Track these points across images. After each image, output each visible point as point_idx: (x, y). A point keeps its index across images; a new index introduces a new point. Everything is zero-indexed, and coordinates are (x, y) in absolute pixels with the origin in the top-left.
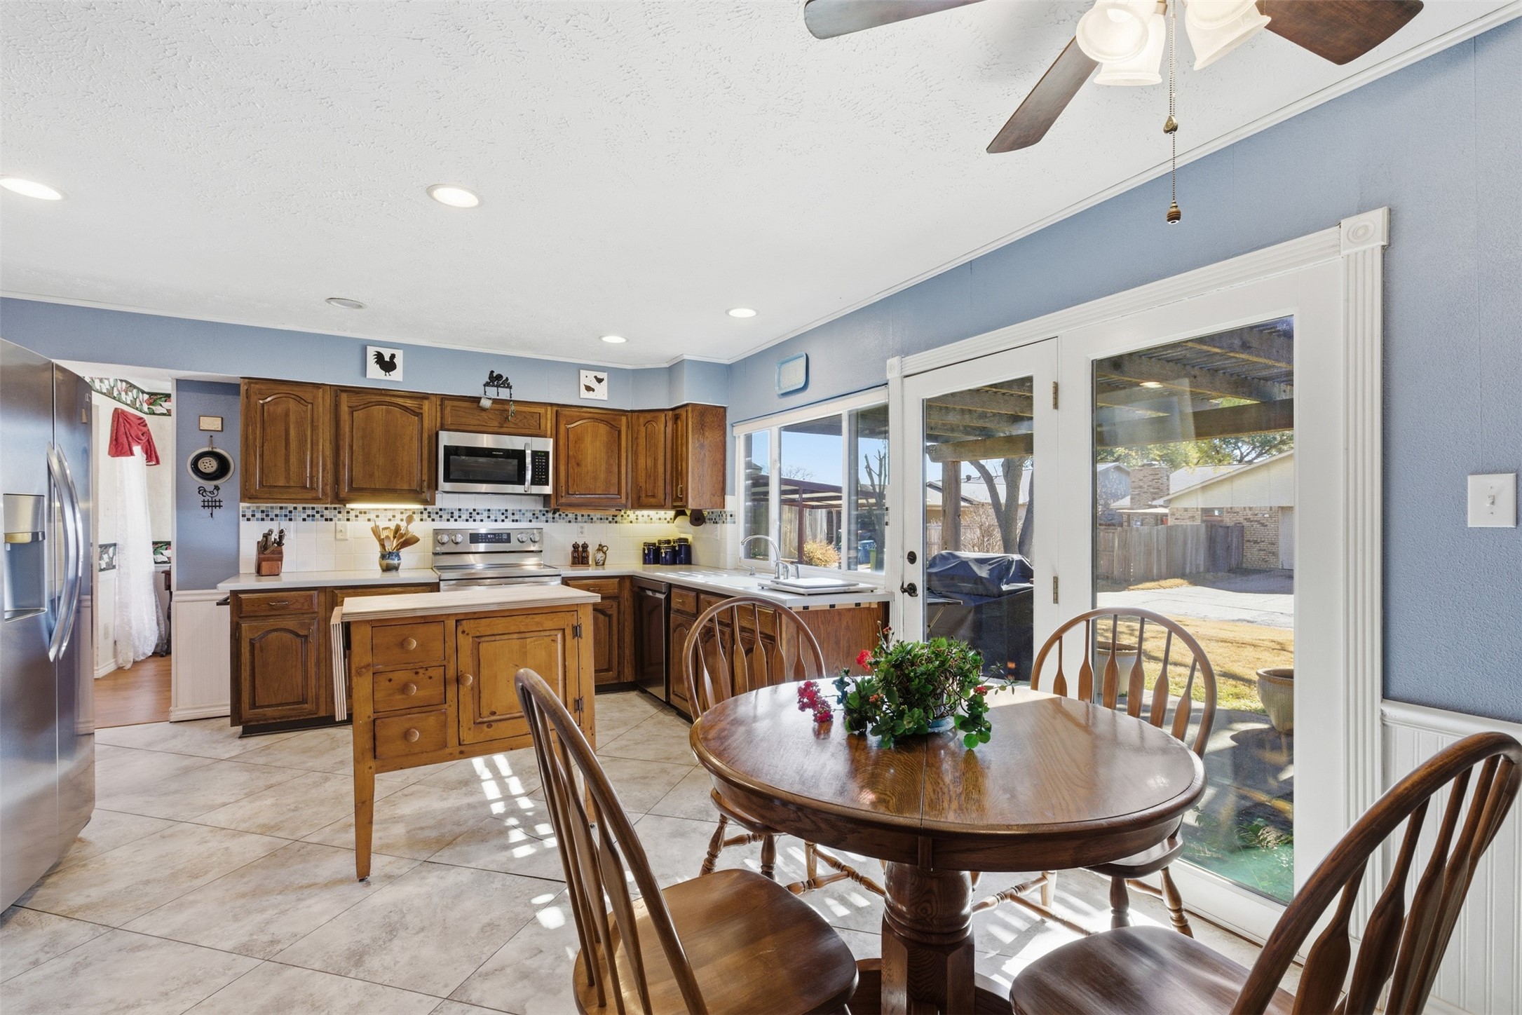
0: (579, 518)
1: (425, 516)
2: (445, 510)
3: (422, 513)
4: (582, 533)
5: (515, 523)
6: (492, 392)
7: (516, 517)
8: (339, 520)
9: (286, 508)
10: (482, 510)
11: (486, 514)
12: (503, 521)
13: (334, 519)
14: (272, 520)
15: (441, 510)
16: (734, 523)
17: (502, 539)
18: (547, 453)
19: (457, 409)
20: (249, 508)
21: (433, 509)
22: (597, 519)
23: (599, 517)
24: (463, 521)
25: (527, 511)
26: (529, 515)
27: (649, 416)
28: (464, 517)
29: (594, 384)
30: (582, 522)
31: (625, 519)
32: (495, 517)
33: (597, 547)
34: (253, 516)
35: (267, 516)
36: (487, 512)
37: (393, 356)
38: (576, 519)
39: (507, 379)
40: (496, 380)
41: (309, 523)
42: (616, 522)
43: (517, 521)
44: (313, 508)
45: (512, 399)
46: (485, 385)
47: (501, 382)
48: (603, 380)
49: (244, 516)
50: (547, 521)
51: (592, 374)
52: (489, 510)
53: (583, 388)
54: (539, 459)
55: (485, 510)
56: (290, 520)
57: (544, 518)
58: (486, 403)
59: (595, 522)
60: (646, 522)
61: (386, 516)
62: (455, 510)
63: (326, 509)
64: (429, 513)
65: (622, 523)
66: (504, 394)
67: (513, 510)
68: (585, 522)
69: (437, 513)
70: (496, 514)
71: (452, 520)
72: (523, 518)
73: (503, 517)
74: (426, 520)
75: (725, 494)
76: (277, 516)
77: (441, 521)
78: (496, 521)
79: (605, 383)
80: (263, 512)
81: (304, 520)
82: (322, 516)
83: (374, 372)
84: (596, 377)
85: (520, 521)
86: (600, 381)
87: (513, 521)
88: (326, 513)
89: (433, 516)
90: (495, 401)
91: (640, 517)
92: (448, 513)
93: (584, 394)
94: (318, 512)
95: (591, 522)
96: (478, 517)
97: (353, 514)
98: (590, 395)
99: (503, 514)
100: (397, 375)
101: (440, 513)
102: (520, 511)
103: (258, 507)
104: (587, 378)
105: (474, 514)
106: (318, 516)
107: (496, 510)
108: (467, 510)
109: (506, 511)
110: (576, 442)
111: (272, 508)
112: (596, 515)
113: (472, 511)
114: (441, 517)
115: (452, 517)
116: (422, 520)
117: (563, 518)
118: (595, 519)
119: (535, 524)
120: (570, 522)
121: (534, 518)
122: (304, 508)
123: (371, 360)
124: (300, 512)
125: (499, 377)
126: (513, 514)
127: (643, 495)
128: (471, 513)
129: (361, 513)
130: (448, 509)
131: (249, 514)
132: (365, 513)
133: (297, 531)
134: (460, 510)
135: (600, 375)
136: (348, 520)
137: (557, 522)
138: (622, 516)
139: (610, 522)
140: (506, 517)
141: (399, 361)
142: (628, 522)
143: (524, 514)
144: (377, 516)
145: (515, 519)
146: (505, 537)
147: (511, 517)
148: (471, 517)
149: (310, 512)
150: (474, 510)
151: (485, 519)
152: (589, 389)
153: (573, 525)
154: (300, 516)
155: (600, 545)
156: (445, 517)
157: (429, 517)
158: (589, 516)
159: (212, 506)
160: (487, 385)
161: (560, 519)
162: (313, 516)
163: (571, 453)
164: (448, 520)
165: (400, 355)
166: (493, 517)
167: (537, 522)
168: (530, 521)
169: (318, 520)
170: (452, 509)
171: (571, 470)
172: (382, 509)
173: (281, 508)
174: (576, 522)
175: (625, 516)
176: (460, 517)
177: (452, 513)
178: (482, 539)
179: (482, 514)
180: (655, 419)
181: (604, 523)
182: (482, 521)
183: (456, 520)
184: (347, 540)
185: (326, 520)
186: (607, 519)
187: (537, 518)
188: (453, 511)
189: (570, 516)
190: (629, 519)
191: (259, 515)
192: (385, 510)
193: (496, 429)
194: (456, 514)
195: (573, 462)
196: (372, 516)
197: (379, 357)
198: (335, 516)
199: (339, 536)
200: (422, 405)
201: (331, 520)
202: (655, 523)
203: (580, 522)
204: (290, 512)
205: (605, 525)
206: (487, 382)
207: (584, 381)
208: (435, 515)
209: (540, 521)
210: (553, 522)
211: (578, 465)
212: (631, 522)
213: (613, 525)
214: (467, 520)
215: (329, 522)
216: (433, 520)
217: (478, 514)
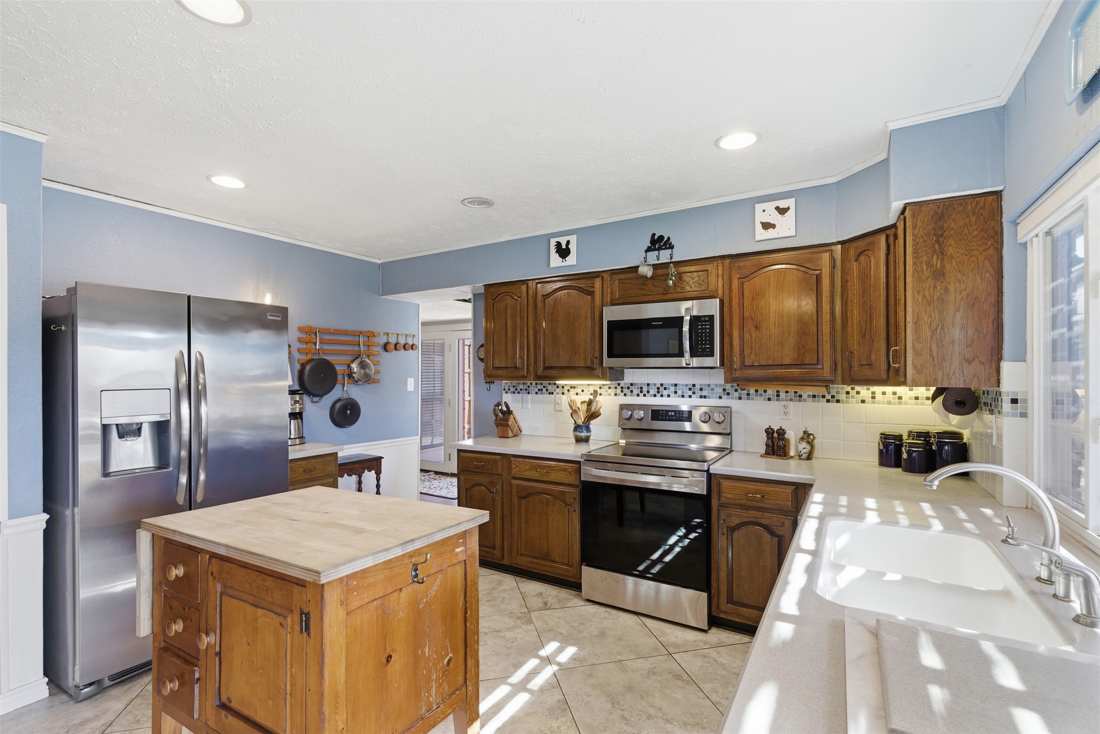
0: (782, 395)
1: (619, 391)
2: (635, 384)
3: (616, 388)
4: (786, 414)
5: (703, 399)
6: (652, 257)
7: (704, 393)
8: (557, 393)
9: (526, 383)
10: (669, 384)
11: (673, 389)
12: (690, 397)
13: (554, 392)
14: (519, 393)
15: (632, 385)
16: (1024, 415)
17: (682, 417)
18: (711, 318)
19: (624, 282)
20: (507, 384)
21: (625, 384)
22: (809, 396)
23: (811, 394)
24: (651, 396)
25: (716, 385)
26: (719, 390)
27: (861, 244)
28: (652, 392)
29: (774, 218)
30: (786, 400)
31: (853, 397)
32: (683, 392)
33: (801, 434)
34: (509, 389)
35: (516, 390)
36: (674, 387)
37: (568, 242)
38: (778, 396)
39: (669, 238)
40: (658, 243)
41: (539, 396)
42: (838, 401)
43: (705, 397)
44: (542, 384)
45: (673, 260)
46: (646, 251)
47: (662, 244)
48: (788, 209)
49: (504, 389)
50: (740, 398)
51: (771, 206)
52: (676, 385)
53: (759, 227)
54: (702, 325)
55: (672, 385)
56: (529, 393)
57: (736, 394)
58: (646, 271)
59: (805, 400)
60: (889, 403)
61: (589, 391)
62: (644, 384)
63: (549, 384)
64: (622, 388)
65: (847, 402)
66: (664, 256)
67: (701, 385)
68: (791, 400)
69: (628, 388)
70: (683, 389)
71: (641, 395)
72: (712, 394)
73: (690, 393)
74: (619, 395)
75: (1000, 359)
76: (521, 390)
77: (632, 395)
78: (683, 396)
79: (791, 214)
80: (514, 387)
81: (536, 393)
82: (547, 390)
83: (556, 260)
84: (777, 208)
85: (709, 397)
86: (782, 211)
87: (701, 397)
88: (549, 387)
89: (626, 391)
90: (655, 267)
91: (879, 396)
92: (638, 388)
93: (761, 234)
94: (544, 387)
95: (800, 401)
96: (665, 393)
97: (566, 388)
98: (771, 233)
99: (690, 389)
100: (571, 259)
101: (631, 388)
102: (709, 385)
103: (511, 383)
104: (766, 212)
105: (662, 389)
106: (544, 390)
107: (683, 385)
108: (655, 385)
109: (694, 385)
110: (753, 299)
111: (519, 384)
112: (806, 392)
113: (659, 386)
114: (632, 391)
115: (641, 392)
116: (616, 395)
117: (761, 395)
118: (805, 396)
119: (725, 402)
120: (769, 399)
121: (724, 394)
122: (536, 384)
123: (553, 249)
124: (534, 387)
125: (661, 238)
126: (701, 389)
127: (856, 364)
128: (658, 388)
129: (571, 387)
130: (638, 384)
131: (507, 388)
132: (574, 388)
133: (532, 403)
134: (648, 385)
135: (783, 204)
136: (563, 394)
137: (753, 399)
138: (848, 393)
139: (828, 401)
140: (694, 393)
141: (573, 247)
142: (857, 402)
143: (713, 389)
144: (583, 391)
145: (703, 395)
146: (686, 415)
147: (699, 393)
148: (658, 392)
149: (539, 387)
150: (662, 385)
151: (672, 395)
152: (767, 226)
153: (774, 404)
154: (534, 390)
155: (805, 432)
156: (636, 391)
157: (622, 391)
158: (796, 392)
159: (490, 382)
160: (649, 250)
161: (756, 395)
162: (542, 390)
163: (747, 314)
164: (638, 395)
165: (573, 239)
166: (679, 393)
167: (728, 398)
168: (720, 397)
169: (544, 393)
170: (641, 384)
171: (747, 336)
172: (585, 384)
173: (524, 384)
174: (778, 400)
175: (853, 393)
176: (648, 392)
177: (641, 388)
178: (663, 416)
179: (669, 389)
180: (871, 247)
181: (819, 401)
182: (669, 396)
183: (645, 395)
184: (562, 411)
185: (549, 393)
186: (824, 397)
187: (728, 394)
188: (643, 386)
189: (770, 391)
190: (860, 397)
191: (512, 389)
192: (589, 385)
193: (661, 297)
194: (645, 389)
195: (749, 326)
196: (579, 391)
197: (559, 245)
198: (555, 390)
199: (557, 407)
200: (594, 284)
201: (552, 393)
202: (906, 404)
203: (783, 400)
204: (529, 387)
205: (821, 404)
206: (648, 247)
207: (760, 217)
208: (627, 390)
209: (732, 398)
210: (748, 399)
211: (757, 327)
212: (863, 401)
213: (833, 405)
214: (655, 396)
215: (551, 395)
216: (625, 395)
217: (665, 389)
